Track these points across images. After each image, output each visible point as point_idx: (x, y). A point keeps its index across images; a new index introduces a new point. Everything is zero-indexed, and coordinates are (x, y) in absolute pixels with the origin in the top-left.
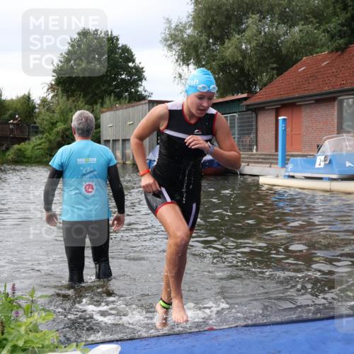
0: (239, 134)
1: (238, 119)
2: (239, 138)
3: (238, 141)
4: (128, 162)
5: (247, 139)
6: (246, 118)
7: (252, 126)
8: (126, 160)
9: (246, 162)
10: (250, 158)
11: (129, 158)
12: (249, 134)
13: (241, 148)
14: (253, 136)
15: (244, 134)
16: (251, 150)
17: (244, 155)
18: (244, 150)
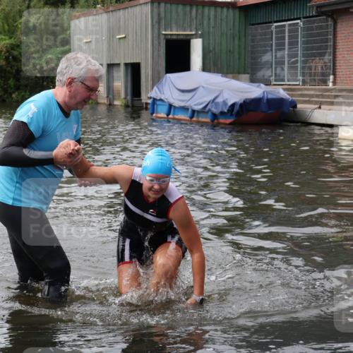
0: (304, 56)
1: (303, 29)
2: (304, 62)
3: (303, 68)
4: (116, 103)
5: (318, 65)
6: (317, 28)
7: (327, 41)
8: (114, 99)
9: (316, 103)
10: (323, 96)
11: (120, 96)
12: (322, 55)
13: (308, 78)
14: (327, 58)
15: (314, 55)
16: (325, 82)
17: (312, 90)
18: (313, 82)
